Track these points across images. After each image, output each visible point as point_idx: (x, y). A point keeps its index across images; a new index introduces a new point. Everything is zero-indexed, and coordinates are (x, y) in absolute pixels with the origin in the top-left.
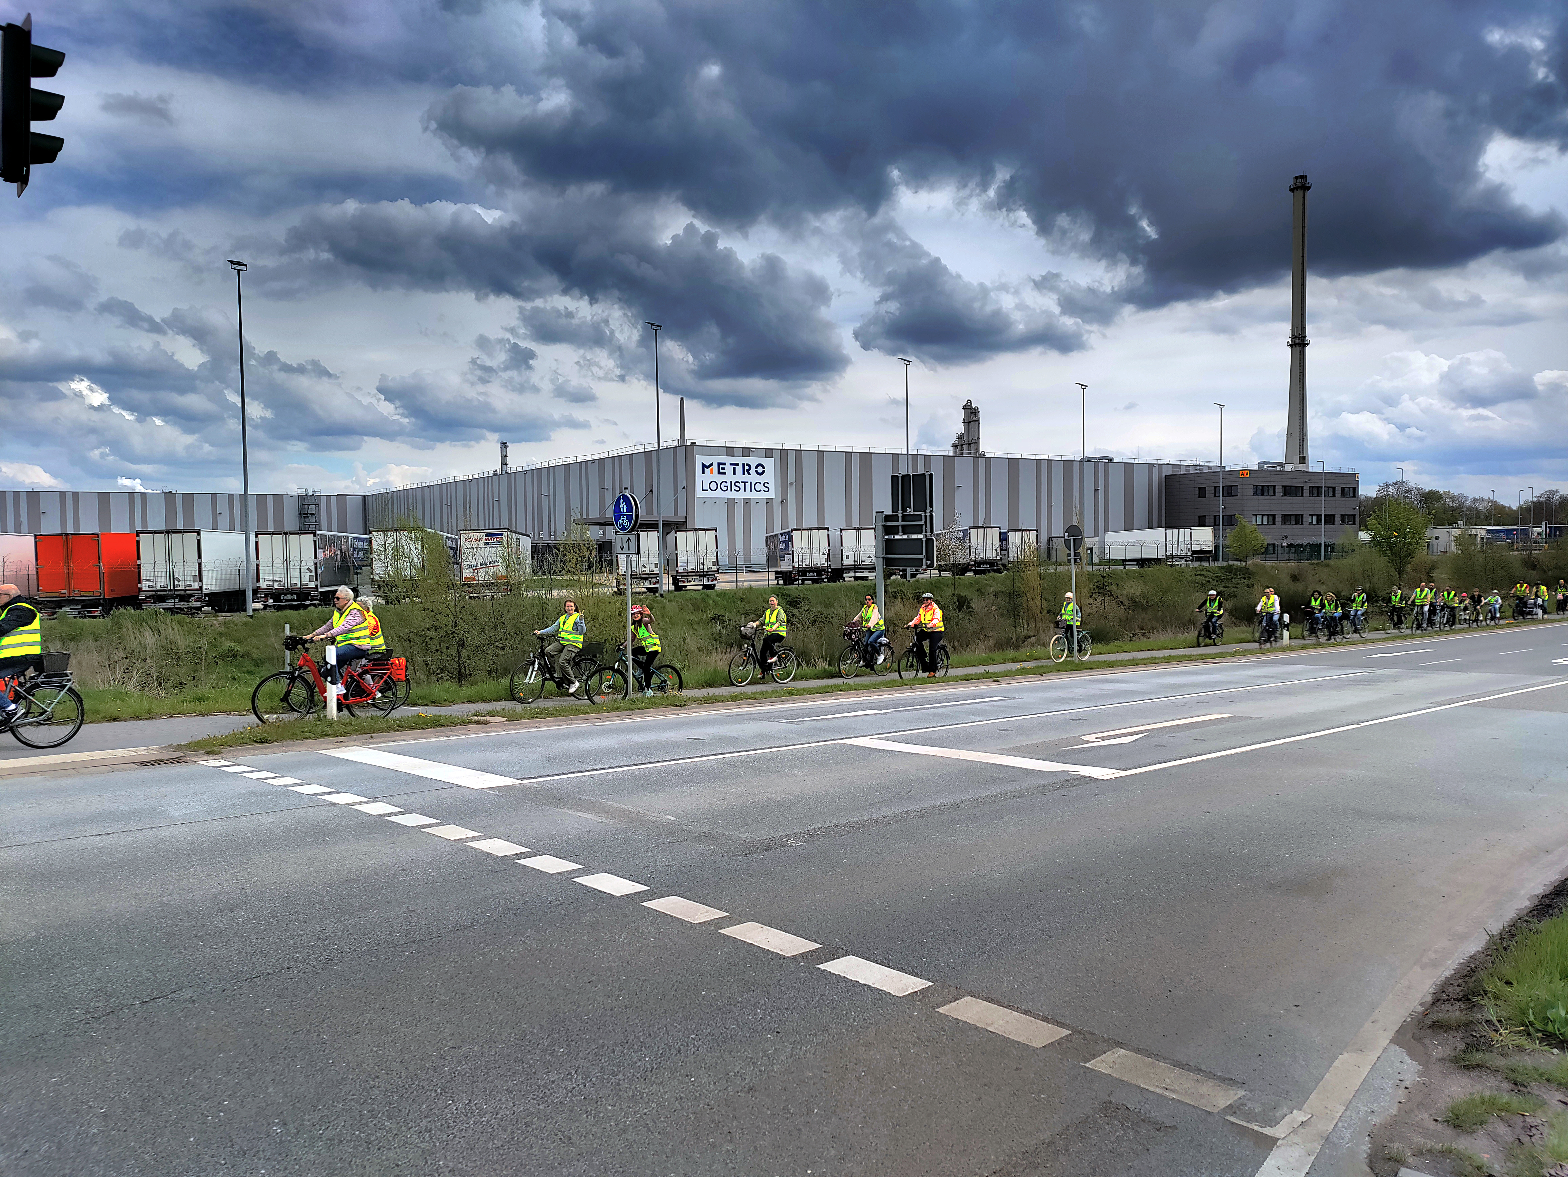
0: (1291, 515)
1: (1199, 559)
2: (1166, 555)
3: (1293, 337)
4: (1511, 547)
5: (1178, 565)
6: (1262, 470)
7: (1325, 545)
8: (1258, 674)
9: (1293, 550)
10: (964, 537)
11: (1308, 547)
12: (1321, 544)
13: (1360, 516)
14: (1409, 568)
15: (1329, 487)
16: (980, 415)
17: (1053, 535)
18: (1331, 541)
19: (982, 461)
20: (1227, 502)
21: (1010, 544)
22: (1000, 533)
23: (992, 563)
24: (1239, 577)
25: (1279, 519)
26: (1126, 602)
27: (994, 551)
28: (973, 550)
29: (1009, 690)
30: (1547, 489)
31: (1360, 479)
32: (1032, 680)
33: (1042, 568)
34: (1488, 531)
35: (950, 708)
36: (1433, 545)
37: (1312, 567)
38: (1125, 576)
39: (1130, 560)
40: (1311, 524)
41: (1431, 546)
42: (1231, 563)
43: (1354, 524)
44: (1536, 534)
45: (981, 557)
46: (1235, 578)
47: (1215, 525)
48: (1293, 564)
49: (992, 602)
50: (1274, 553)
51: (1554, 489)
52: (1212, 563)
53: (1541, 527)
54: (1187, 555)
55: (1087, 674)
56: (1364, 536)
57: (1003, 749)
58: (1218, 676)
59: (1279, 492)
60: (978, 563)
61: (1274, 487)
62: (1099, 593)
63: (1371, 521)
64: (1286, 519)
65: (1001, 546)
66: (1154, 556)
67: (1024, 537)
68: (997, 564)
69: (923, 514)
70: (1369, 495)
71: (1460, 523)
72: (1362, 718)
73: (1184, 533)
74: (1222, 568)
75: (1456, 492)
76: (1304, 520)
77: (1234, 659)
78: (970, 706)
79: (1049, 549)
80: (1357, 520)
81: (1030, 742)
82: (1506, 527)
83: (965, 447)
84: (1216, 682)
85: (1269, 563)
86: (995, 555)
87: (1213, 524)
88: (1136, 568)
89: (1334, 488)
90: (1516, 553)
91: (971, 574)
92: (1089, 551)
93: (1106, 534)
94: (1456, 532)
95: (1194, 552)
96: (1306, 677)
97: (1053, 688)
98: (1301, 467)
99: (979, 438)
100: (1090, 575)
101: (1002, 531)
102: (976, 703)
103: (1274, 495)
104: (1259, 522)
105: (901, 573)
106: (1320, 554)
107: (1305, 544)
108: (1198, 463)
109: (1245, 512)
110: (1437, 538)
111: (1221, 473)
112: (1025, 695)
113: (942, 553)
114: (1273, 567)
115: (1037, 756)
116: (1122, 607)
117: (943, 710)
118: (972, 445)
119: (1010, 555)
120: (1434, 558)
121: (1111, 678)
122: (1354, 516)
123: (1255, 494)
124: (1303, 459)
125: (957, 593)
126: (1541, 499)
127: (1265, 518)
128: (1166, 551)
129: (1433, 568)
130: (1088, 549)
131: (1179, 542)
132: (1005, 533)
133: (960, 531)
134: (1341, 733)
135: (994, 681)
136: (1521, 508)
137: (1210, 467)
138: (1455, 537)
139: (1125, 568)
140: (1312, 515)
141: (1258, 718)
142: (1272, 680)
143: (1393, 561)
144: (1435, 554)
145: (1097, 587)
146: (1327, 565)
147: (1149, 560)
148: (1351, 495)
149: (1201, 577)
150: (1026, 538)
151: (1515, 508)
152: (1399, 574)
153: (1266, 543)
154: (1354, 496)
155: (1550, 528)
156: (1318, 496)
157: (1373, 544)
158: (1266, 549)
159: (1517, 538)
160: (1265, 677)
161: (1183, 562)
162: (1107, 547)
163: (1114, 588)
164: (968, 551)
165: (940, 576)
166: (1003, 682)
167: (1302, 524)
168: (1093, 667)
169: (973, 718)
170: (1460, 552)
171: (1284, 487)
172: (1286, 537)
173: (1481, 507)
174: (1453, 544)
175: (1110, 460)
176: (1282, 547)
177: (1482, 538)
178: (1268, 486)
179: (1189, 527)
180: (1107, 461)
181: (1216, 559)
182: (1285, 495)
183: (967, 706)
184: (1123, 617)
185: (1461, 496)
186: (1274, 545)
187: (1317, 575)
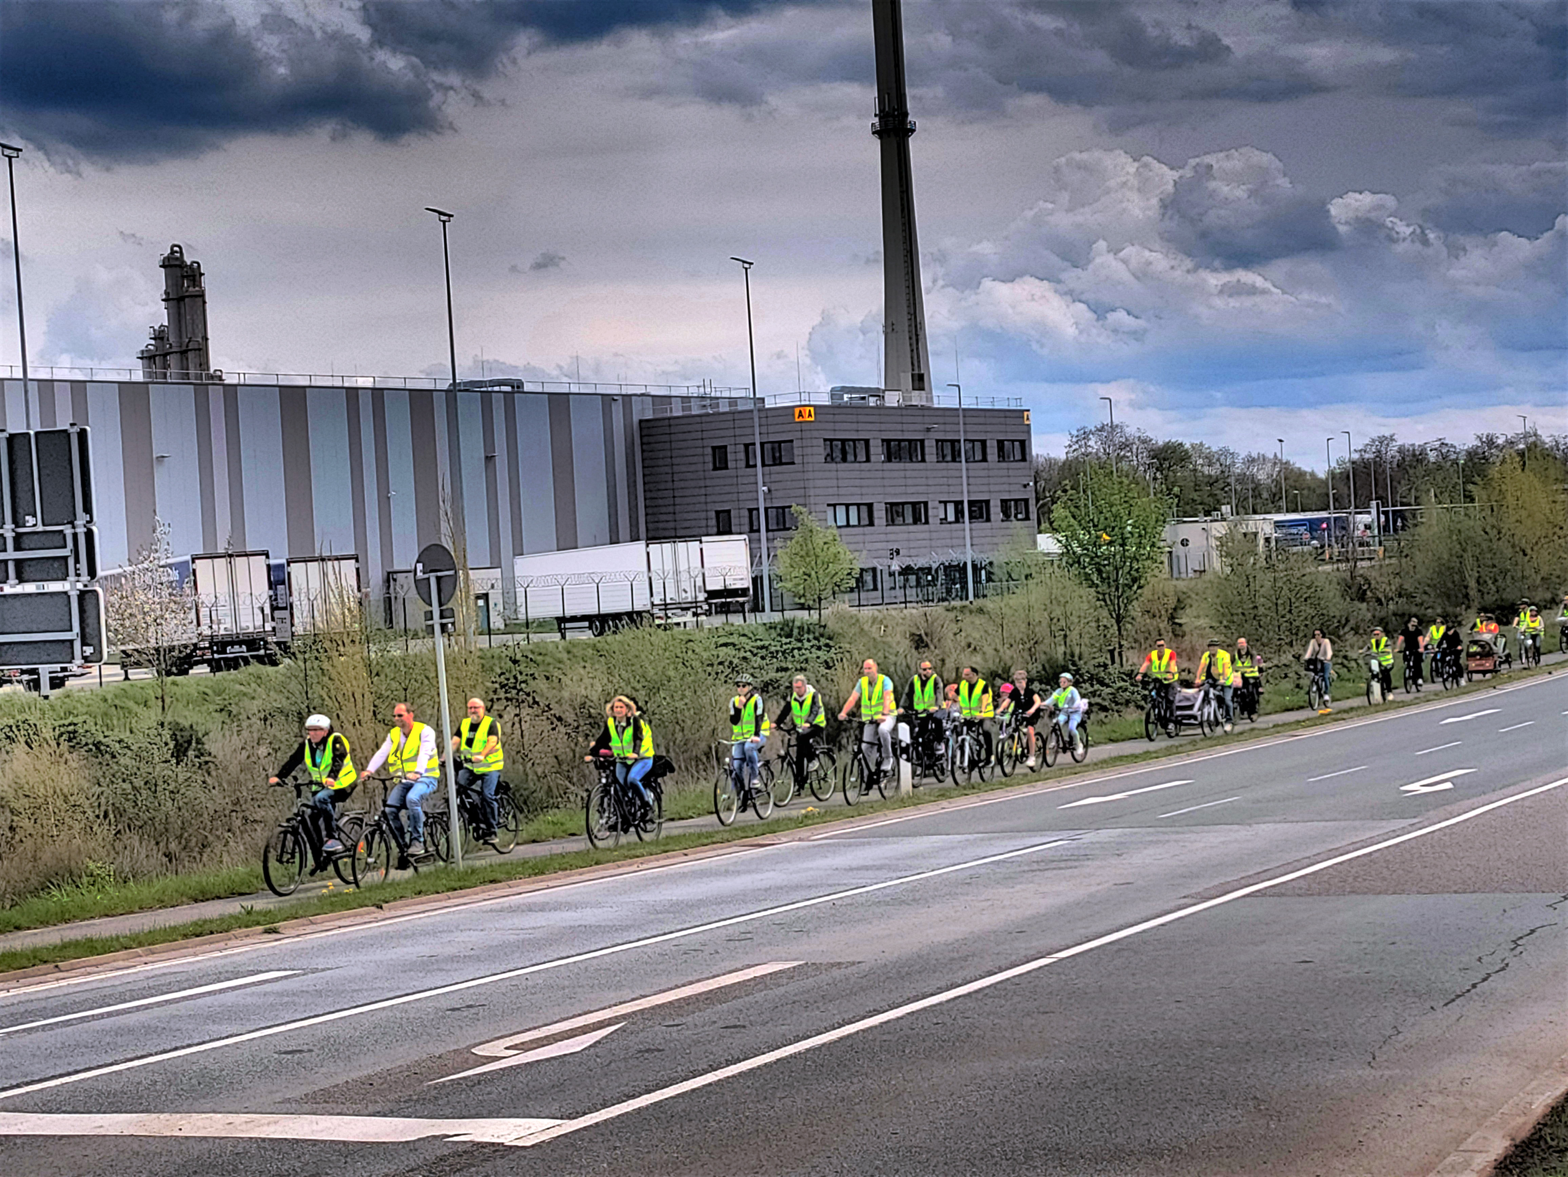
0: (903, 504)
1: (724, 609)
2: (653, 605)
3: (882, 115)
4: (1318, 556)
5: (678, 624)
6: (839, 407)
7: (974, 566)
8: (854, 864)
9: (912, 578)
10: (181, 582)
11: (941, 573)
12: (965, 564)
13: (1037, 500)
14: (1135, 609)
15: (973, 441)
16: (207, 282)
17: (396, 568)
18: (984, 558)
19: (215, 395)
20: (774, 477)
21: (295, 593)
22: (269, 567)
23: (252, 643)
24: (807, 645)
25: (880, 514)
26: (570, 717)
27: (258, 612)
28: (204, 612)
29: (300, 953)
30: (1375, 435)
31: (1032, 422)
32: (358, 920)
33: (373, 648)
34: (1278, 525)
35: (157, 1011)
36: (1178, 557)
37: (952, 615)
38: (565, 656)
39: (574, 619)
40: (944, 521)
41: (1175, 560)
42: (789, 615)
43: (1027, 518)
44: (1362, 527)
45: (225, 627)
46: (799, 649)
47: (753, 530)
48: (914, 611)
49: (256, 735)
50: (875, 589)
51: (1387, 434)
52: (750, 617)
53: (1369, 513)
54: (695, 603)
55: (485, 896)
56: (1048, 543)
57: (288, 1100)
58: (771, 874)
59: (877, 451)
60: (221, 644)
61: (867, 442)
62: (507, 699)
63: (1059, 511)
64: (894, 511)
65: (273, 599)
66: (623, 606)
67: (325, 574)
68: (266, 643)
69: (68, 530)
70: (1052, 455)
71: (1226, 509)
72: (1056, 943)
73: (688, 550)
74: (772, 627)
75: (1214, 445)
76: (930, 513)
77: (804, 832)
78: (208, 1000)
79: (388, 602)
80: (1033, 509)
81: (354, 1075)
82: (1309, 515)
83: (172, 360)
84: (766, 890)
85: (867, 612)
86: (259, 621)
87: (746, 528)
88: (587, 636)
89: (983, 443)
90: (1328, 568)
91: (204, 669)
92: (481, 603)
93: (519, 561)
94: (1219, 529)
95: (712, 594)
96: (947, 862)
97: (406, 937)
98: (917, 399)
99: (206, 339)
100: (486, 661)
101: (273, 562)
102: (221, 991)
103: (868, 460)
104: (842, 521)
105: (26, 677)
106: (964, 587)
107: (934, 566)
108: (708, 390)
109: (812, 500)
110: (1185, 542)
111: (756, 413)
112: (341, 960)
113: (127, 623)
114: (874, 620)
115: (371, 1108)
116: (563, 729)
117: (142, 1016)
118: (191, 355)
119: (296, 621)
120: (1181, 585)
121: (542, 899)
122: (1026, 501)
123: (830, 458)
124: (919, 381)
125: (169, 718)
126: (1367, 456)
127: (853, 511)
128: (652, 595)
129: (1180, 605)
130: (478, 597)
131: (677, 572)
132: (282, 566)
133: (170, 566)
134: (1017, 980)
135: (267, 932)
136: (1333, 473)
137: (733, 401)
138: (1217, 539)
139: (563, 637)
140: (945, 503)
141: (853, 964)
142: (879, 873)
143: (1104, 594)
144: (1184, 576)
145: (502, 686)
146: (981, 611)
147: (617, 616)
148: (1018, 456)
149: (730, 650)
150: (331, 577)
151: (1322, 475)
152: (1118, 622)
153: (857, 566)
154: (1024, 459)
155: (1386, 513)
156: (954, 460)
157: (1065, 559)
158: (860, 580)
159: (1329, 536)
160: (867, 868)
161: (689, 617)
162: (520, 591)
163: (541, 685)
164: (192, 615)
165: (127, 678)
166: (288, 932)
167: (927, 522)
168: (499, 876)
169: (214, 1029)
170: (1228, 570)
171: (887, 442)
172: (898, 552)
173: (1262, 476)
174: (1215, 554)
175: (517, 386)
176: (892, 574)
177: (1267, 540)
178: (854, 441)
179: (697, 537)
180: (508, 389)
181: (757, 608)
182: (889, 459)
183: (200, 1001)
184: (564, 752)
185: (1225, 452)
186: (874, 570)
187: (963, 634)
